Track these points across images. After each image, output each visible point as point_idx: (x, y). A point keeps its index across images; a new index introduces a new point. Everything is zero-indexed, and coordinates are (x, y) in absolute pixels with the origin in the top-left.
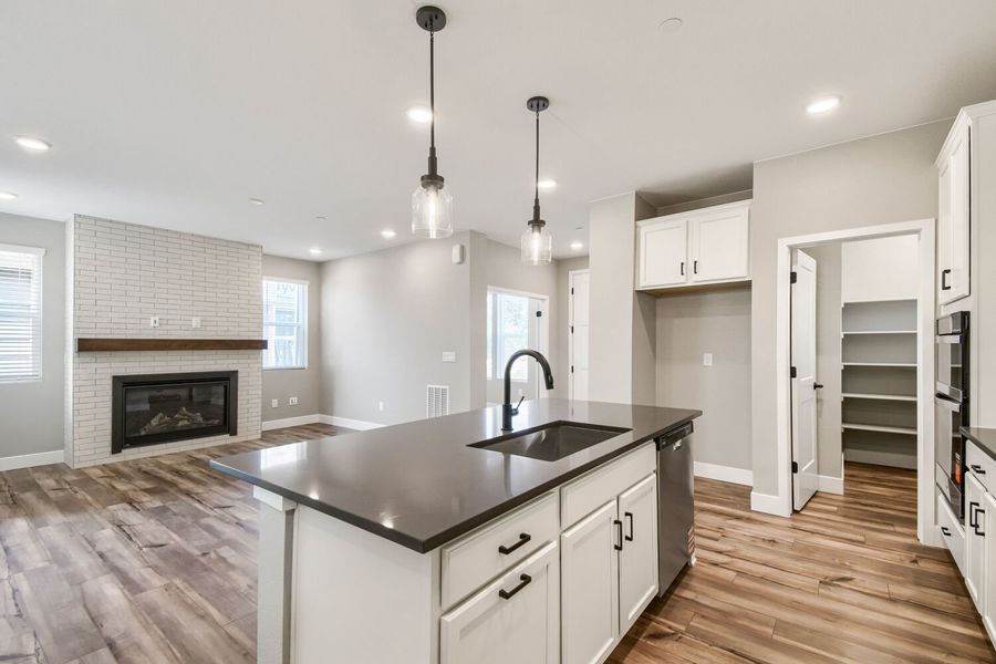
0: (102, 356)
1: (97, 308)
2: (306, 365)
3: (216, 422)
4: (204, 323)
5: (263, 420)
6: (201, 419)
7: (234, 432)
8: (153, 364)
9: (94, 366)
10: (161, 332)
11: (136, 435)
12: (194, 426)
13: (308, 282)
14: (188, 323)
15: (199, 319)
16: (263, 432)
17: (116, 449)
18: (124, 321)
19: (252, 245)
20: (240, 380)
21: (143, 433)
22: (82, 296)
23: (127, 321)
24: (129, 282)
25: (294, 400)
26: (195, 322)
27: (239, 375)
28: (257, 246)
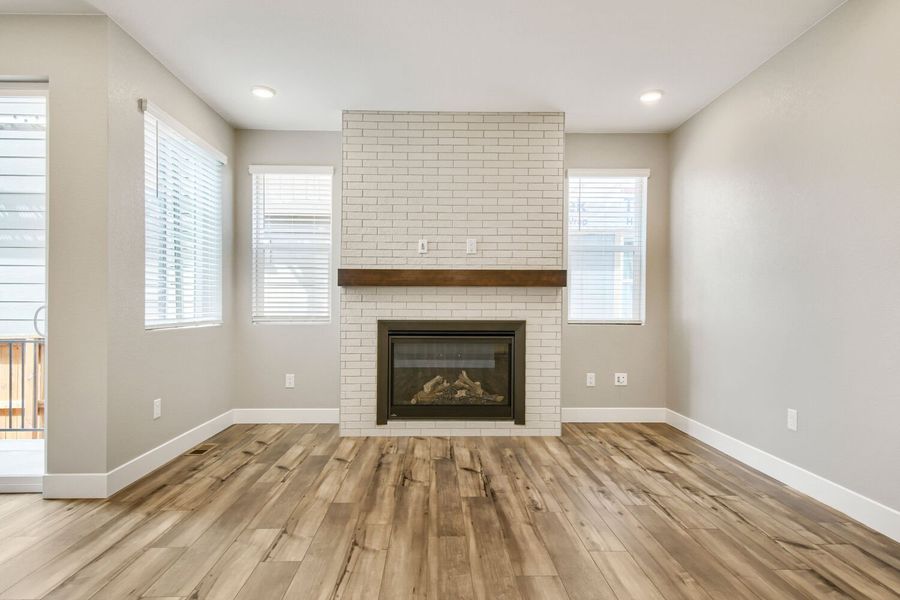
0: (368, 293)
1: (363, 231)
2: (643, 319)
3: (500, 398)
4: (483, 246)
5: (564, 404)
6: (480, 391)
7: (520, 420)
8: (420, 306)
9: (360, 305)
10: (430, 261)
11: (405, 402)
12: (472, 401)
13: (648, 172)
14: (459, 246)
15: (474, 240)
16: (564, 425)
17: (381, 420)
18: (389, 246)
19: (549, 114)
20: (528, 336)
21: (413, 401)
22: (350, 216)
23: (394, 246)
24: (396, 194)
25: (622, 378)
26: (470, 245)
27: (528, 328)
28: (557, 114)
